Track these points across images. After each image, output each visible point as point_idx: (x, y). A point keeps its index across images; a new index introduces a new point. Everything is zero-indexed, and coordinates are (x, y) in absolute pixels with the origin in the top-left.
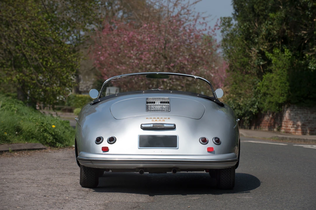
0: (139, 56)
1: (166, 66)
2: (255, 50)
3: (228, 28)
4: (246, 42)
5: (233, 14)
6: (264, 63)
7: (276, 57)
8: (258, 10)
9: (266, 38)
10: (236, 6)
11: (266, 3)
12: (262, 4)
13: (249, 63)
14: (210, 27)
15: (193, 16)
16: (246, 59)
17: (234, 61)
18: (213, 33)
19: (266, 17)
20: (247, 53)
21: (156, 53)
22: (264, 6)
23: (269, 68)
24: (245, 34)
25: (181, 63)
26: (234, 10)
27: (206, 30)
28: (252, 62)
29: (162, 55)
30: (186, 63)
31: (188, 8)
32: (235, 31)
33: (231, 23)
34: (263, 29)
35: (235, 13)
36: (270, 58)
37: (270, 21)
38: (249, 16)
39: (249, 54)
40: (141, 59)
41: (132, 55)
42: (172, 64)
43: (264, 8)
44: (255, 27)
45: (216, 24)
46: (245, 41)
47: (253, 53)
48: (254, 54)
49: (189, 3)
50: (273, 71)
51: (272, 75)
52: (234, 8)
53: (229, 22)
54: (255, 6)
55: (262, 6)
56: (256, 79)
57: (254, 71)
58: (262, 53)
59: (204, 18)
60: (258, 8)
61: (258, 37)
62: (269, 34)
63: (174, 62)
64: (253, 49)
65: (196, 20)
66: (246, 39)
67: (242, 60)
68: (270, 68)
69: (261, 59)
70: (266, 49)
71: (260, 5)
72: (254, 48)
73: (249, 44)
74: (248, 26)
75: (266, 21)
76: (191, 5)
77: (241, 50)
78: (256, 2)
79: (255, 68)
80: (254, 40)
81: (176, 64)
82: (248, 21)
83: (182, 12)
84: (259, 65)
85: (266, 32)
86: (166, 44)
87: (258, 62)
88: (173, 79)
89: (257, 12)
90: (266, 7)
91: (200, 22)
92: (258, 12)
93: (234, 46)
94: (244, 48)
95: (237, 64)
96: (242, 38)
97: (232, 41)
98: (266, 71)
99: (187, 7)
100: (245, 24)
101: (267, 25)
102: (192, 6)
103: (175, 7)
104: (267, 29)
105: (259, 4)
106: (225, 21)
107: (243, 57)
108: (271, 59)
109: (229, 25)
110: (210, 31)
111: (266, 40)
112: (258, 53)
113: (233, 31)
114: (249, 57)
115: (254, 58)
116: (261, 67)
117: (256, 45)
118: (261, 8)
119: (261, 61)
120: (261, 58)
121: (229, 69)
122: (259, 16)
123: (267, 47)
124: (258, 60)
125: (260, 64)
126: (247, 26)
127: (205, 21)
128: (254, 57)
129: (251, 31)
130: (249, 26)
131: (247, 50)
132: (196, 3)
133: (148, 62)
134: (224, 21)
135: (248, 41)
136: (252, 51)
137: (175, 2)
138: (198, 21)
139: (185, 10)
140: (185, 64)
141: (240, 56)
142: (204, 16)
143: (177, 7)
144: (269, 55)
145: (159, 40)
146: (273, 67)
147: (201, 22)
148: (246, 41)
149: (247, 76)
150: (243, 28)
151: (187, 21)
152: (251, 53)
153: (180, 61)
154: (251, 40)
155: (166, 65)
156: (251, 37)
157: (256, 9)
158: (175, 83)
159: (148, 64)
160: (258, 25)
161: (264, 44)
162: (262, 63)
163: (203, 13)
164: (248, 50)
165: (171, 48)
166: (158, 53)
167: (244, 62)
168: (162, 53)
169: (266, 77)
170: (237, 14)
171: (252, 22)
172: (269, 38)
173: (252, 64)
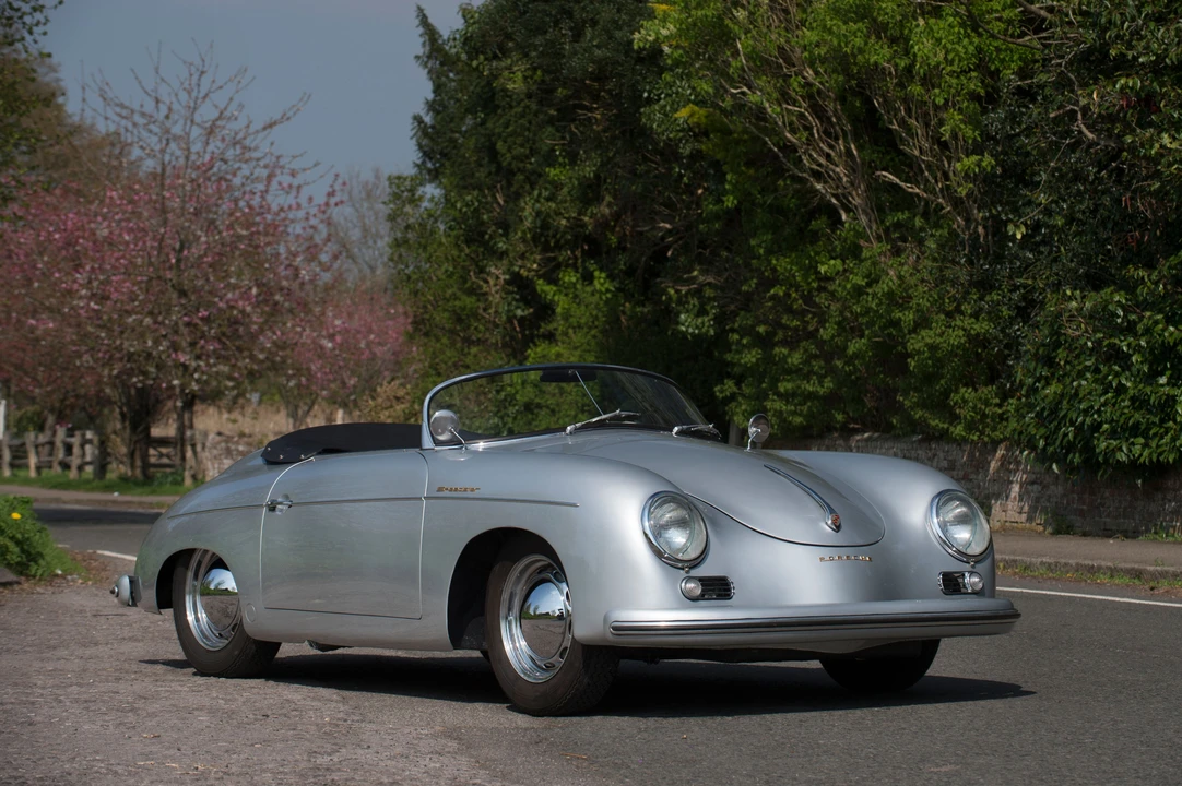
0: (98, 287)
1: (186, 319)
2: (498, 272)
3: (408, 209)
4: (467, 251)
5: (417, 165)
6: (526, 312)
7: (566, 295)
8: (508, 155)
9: (535, 239)
10: (425, 142)
11: (531, 135)
12: (519, 140)
13: (481, 311)
14: (311, 199)
15: (266, 167)
16: (469, 301)
17: (429, 306)
18: (320, 216)
19: (534, 178)
20: (473, 283)
21: (151, 279)
22: (528, 146)
23: (544, 328)
24: (463, 226)
25: (232, 307)
26: (421, 155)
27: (299, 206)
28: (492, 311)
29: (173, 286)
30: (248, 309)
31: (247, 142)
32: (430, 216)
33: (418, 194)
34: (526, 213)
35: (424, 163)
36: (549, 297)
37: (546, 189)
38: (477, 174)
39: (480, 287)
40: (105, 298)
41: (76, 286)
42: (203, 313)
43: (527, 151)
44: (495, 205)
45: (331, 190)
46: (464, 246)
47: (492, 282)
48: (496, 285)
49: (248, 126)
50: (558, 337)
51: (555, 350)
52: (420, 147)
53: (412, 191)
54: (500, 146)
55: (522, 146)
56: (502, 359)
57: (496, 337)
58: (521, 287)
59: (293, 174)
60: (509, 150)
61: (506, 234)
62: (545, 226)
63: (210, 304)
64: (493, 270)
65: (270, 177)
66: (468, 242)
67: (457, 303)
68: (551, 327)
69: (517, 300)
70: (533, 270)
71: (515, 144)
72: (496, 267)
73: (478, 256)
74: (477, 204)
75: (533, 189)
76: (257, 132)
77: (452, 273)
78: (504, 134)
79: (497, 326)
80: (495, 243)
81: (215, 311)
82: (474, 189)
83: (230, 154)
84: (510, 320)
85: (534, 222)
86: (181, 250)
87: (509, 311)
88: (208, 356)
89: (504, 164)
90: (531, 149)
91: (280, 184)
92: (510, 164)
93: (429, 260)
94: (463, 267)
95: (441, 318)
96: (457, 238)
97: (425, 248)
98: (538, 336)
99: (244, 138)
100: (469, 198)
101: (537, 201)
102: (261, 135)
103: (210, 140)
104: (538, 213)
105: (509, 139)
106: (403, 188)
107: (459, 293)
108: (552, 301)
109: (414, 201)
110: (313, 210)
111: (536, 246)
112: (507, 282)
113: (425, 216)
114: (476, 295)
115: (495, 298)
116: (515, 322)
117: (501, 258)
118: (518, 151)
119: (517, 308)
120: (517, 297)
121: (410, 328)
122: (511, 173)
123: (539, 265)
124: (509, 304)
125: (515, 316)
126: (473, 204)
127: (296, 182)
128: (498, 296)
129: (485, 217)
130: (479, 201)
131: (472, 274)
132: (271, 126)
133: (128, 307)
134: (398, 187)
135: (474, 248)
136: (489, 279)
137: (209, 125)
138: (279, 178)
139: (239, 150)
140: (243, 312)
141: (450, 292)
142: (295, 165)
143: (214, 140)
144: (542, 286)
145: (162, 240)
146: (558, 325)
147: (285, 185)
148: (468, 247)
149: (474, 350)
150: (460, 210)
151: (249, 181)
152: (487, 282)
153: (228, 301)
154: (485, 244)
155: (185, 315)
156: (487, 237)
157: (504, 155)
158: (214, 369)
159: (129, 313)
160: (505, 201)
161: (527, 255)
162: (519, 313)
163: (294, 157)
164: (475, 273)
165: (198, 264)
166: (159, 278)
167: (463, 309)
168: (171, 280)
169: (536, 353)
170: (429, 165)
171: (486, 192)
172: (543, 236)
173: (489, 314)
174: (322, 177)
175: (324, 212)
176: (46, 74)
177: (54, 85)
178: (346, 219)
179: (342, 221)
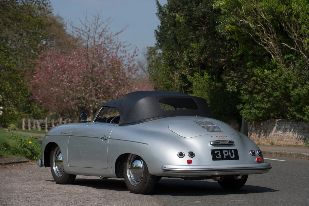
0: (70, 79)
1: (94, 88)
2: (177, 74)
3: (153, 56)
4: (169, 68)
5: (156, 44)
6: (185, 85)
7: (196, 80)
8: (180, 40)
10: (158, 37)
11: (186, 34)
12: (183, 36)
13: (173, 85)
14: (129, 54)
15: (116, 45)
16: (169, 82)
17: (159, 84)
18: (132, 59)
19: (187, 46)
20: (170, 77)
21: (84, 77)
22: (185, 37)
23: (190, 89)
24: (168, 61)
25: (107, 85)
26: (157, 41)
27: (126, 56)
28: (176, 84)
30: (111, 85)
31: (111, 38)
32: (159, 58)
33: (156, 52)
34: (185, 56)
35: (158, 43)
36: (191, 80)
37: (190, 49)
38: (172, 46)
39: (172, 78)
40: (72, 82)
41: (64, 79)
42: (99, 86)
43: (185, 39)
44: (177, 55)
45: (135, 51)
46: (168, 66)
48: (176, 77)
49: (111, 34)
50: (194, 92)
52: (157, 39)
53: (154, 51)
54: (178, 38)
55: (184, 37)
58: (184, 77)
59: (124, 47)
60: (180, 38)
61: (179, 63)
62: (190, 60)
63: (101, 84)
65: (118, 48)
66: (170, 65)
67: (166, 83)
68: (192, 89)
70: (187, 73)
71: (182, 37)
72: (177, 72)
73: (172, 69)
74: (171, 54)
75: (187, 49)
76: (114, 35)
77: (165, 74)
78: (179, 34)
79: (177, 89)
80: (177, 66)
82: (171, 50)
83: (106, 42)
85: (187, 59)
86: (93, 68)
87: (180, 85)
88: (100, 98)
89: (179, 43)
90: (186, 38)
91: (121, 50)
92: (180, 42)
93: (158, 70)
94: (168, 73)
95: (162, 87)
96: (166, 64)
97: (157, 67)
98: (188, 92)
99: (110, 37)
100: (169, 53)
101: (188, 53)
102: (115, 36)
103: (101, 38)
104: (188, 57)
105: (180, 36)
107: (166, 80)
108: (192, 82)
109: (155, 54)
110: (130, 57)
111: (188, 66)
112: (180, 77)
113: (157, 58)
114: (171, 80)
115: (176, 81)
116: (182, 88)
117: (178, 70)
118: (182, 39)
119: (183, 84)
120: (182, 81)
122: (180, 45)
123: (188, 71)
124: (180, 83)
125: (182, 86)
127: (125, 49)
129: (174, 58)
132: (118, 34)
133: (78, 84)
134: (150, 50)
135: (171, 67)
136: (175, 75)
137: (100, 33)
138: (120, 48)
139: (109, 40)
140: (110, 86)
141: (164, 79)
142: (125, 45)
143: (102, 38)
144: (189, 77)
145: (87, 66)
146: (194, 88)
147: (122, 50)
150: (167, 56)
151: (111, 49)
152: (174, 77)
153: (106, 83)
154: (174, 66)
155: (94, 86)
156: (174, 64)
157: (179, 40)
158: (102, 102)
159: (78, 86)
160: (180, 54)
161: (185, 69)
163: (124, 42)
164: (171, 74)
165: (97, 72)
166: (87, 76)
167: (168, 84)
168: (90, 77)
170: (160, 44)
171: (174, 51)
172: (191, 64)
173: (175, 86)
174: (132, 48)
175: (133, 58)
176: (60, 21)
177: (62, 24)
178: (143, 61)
179: (142, 61)
